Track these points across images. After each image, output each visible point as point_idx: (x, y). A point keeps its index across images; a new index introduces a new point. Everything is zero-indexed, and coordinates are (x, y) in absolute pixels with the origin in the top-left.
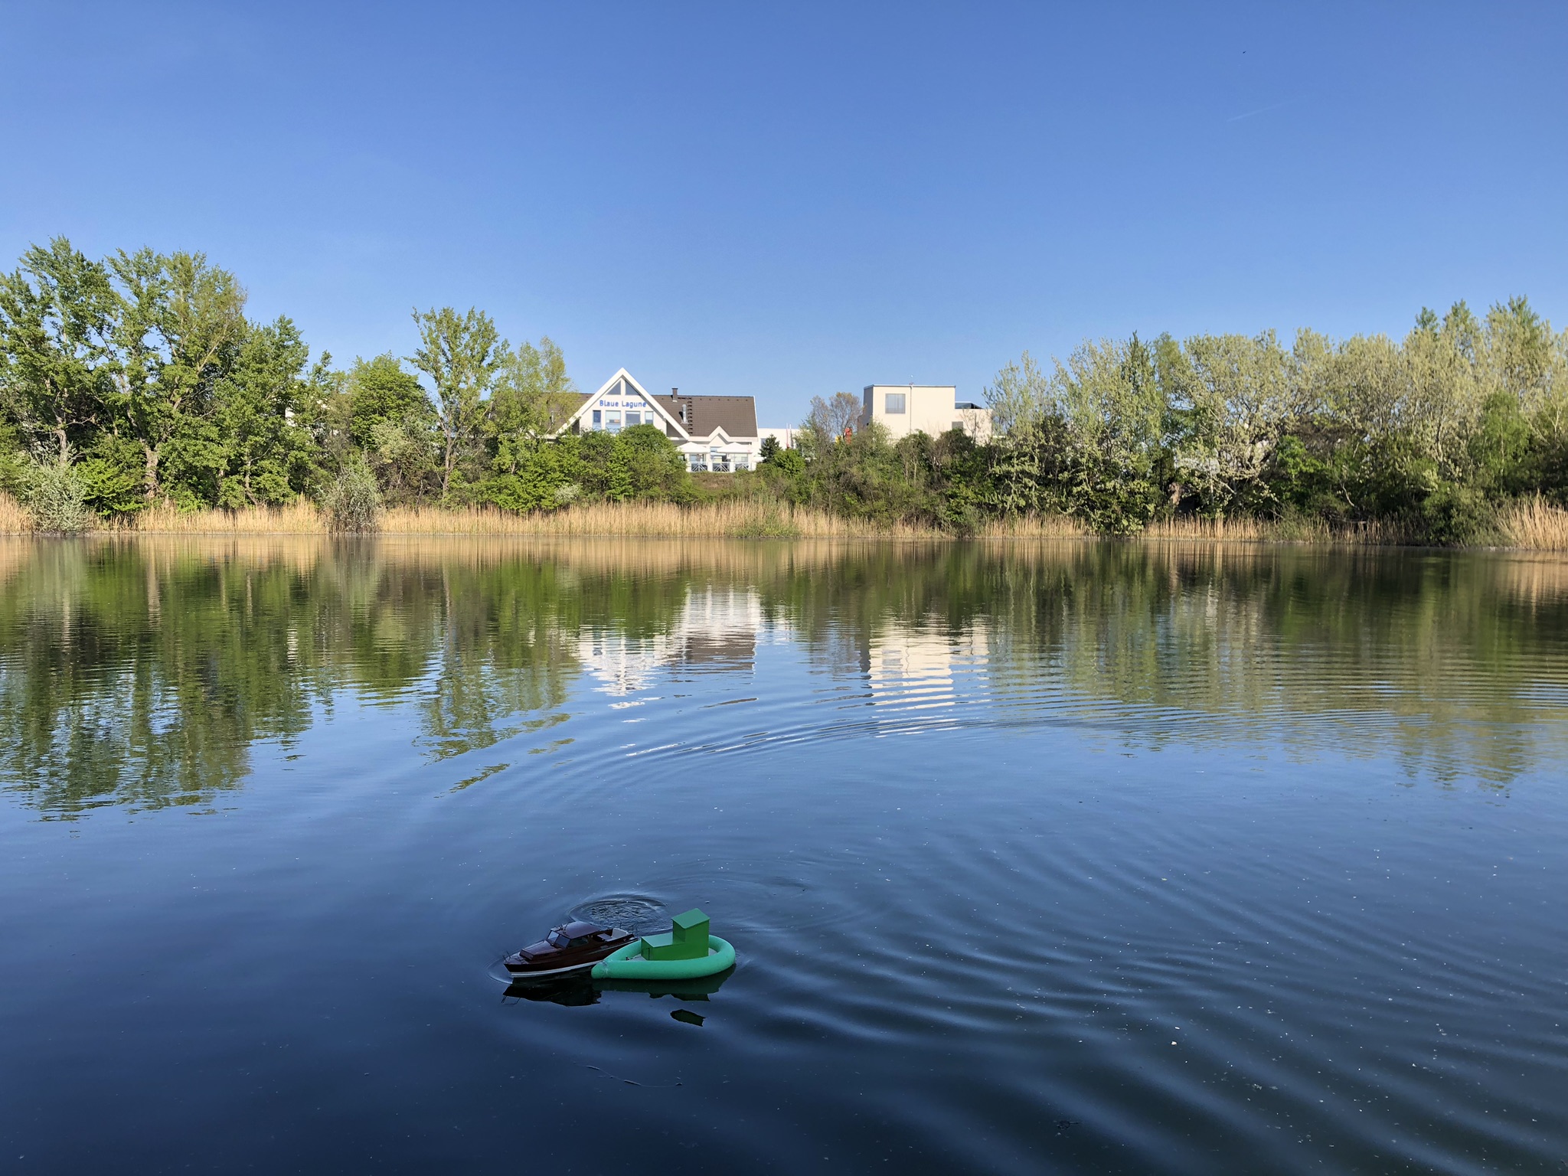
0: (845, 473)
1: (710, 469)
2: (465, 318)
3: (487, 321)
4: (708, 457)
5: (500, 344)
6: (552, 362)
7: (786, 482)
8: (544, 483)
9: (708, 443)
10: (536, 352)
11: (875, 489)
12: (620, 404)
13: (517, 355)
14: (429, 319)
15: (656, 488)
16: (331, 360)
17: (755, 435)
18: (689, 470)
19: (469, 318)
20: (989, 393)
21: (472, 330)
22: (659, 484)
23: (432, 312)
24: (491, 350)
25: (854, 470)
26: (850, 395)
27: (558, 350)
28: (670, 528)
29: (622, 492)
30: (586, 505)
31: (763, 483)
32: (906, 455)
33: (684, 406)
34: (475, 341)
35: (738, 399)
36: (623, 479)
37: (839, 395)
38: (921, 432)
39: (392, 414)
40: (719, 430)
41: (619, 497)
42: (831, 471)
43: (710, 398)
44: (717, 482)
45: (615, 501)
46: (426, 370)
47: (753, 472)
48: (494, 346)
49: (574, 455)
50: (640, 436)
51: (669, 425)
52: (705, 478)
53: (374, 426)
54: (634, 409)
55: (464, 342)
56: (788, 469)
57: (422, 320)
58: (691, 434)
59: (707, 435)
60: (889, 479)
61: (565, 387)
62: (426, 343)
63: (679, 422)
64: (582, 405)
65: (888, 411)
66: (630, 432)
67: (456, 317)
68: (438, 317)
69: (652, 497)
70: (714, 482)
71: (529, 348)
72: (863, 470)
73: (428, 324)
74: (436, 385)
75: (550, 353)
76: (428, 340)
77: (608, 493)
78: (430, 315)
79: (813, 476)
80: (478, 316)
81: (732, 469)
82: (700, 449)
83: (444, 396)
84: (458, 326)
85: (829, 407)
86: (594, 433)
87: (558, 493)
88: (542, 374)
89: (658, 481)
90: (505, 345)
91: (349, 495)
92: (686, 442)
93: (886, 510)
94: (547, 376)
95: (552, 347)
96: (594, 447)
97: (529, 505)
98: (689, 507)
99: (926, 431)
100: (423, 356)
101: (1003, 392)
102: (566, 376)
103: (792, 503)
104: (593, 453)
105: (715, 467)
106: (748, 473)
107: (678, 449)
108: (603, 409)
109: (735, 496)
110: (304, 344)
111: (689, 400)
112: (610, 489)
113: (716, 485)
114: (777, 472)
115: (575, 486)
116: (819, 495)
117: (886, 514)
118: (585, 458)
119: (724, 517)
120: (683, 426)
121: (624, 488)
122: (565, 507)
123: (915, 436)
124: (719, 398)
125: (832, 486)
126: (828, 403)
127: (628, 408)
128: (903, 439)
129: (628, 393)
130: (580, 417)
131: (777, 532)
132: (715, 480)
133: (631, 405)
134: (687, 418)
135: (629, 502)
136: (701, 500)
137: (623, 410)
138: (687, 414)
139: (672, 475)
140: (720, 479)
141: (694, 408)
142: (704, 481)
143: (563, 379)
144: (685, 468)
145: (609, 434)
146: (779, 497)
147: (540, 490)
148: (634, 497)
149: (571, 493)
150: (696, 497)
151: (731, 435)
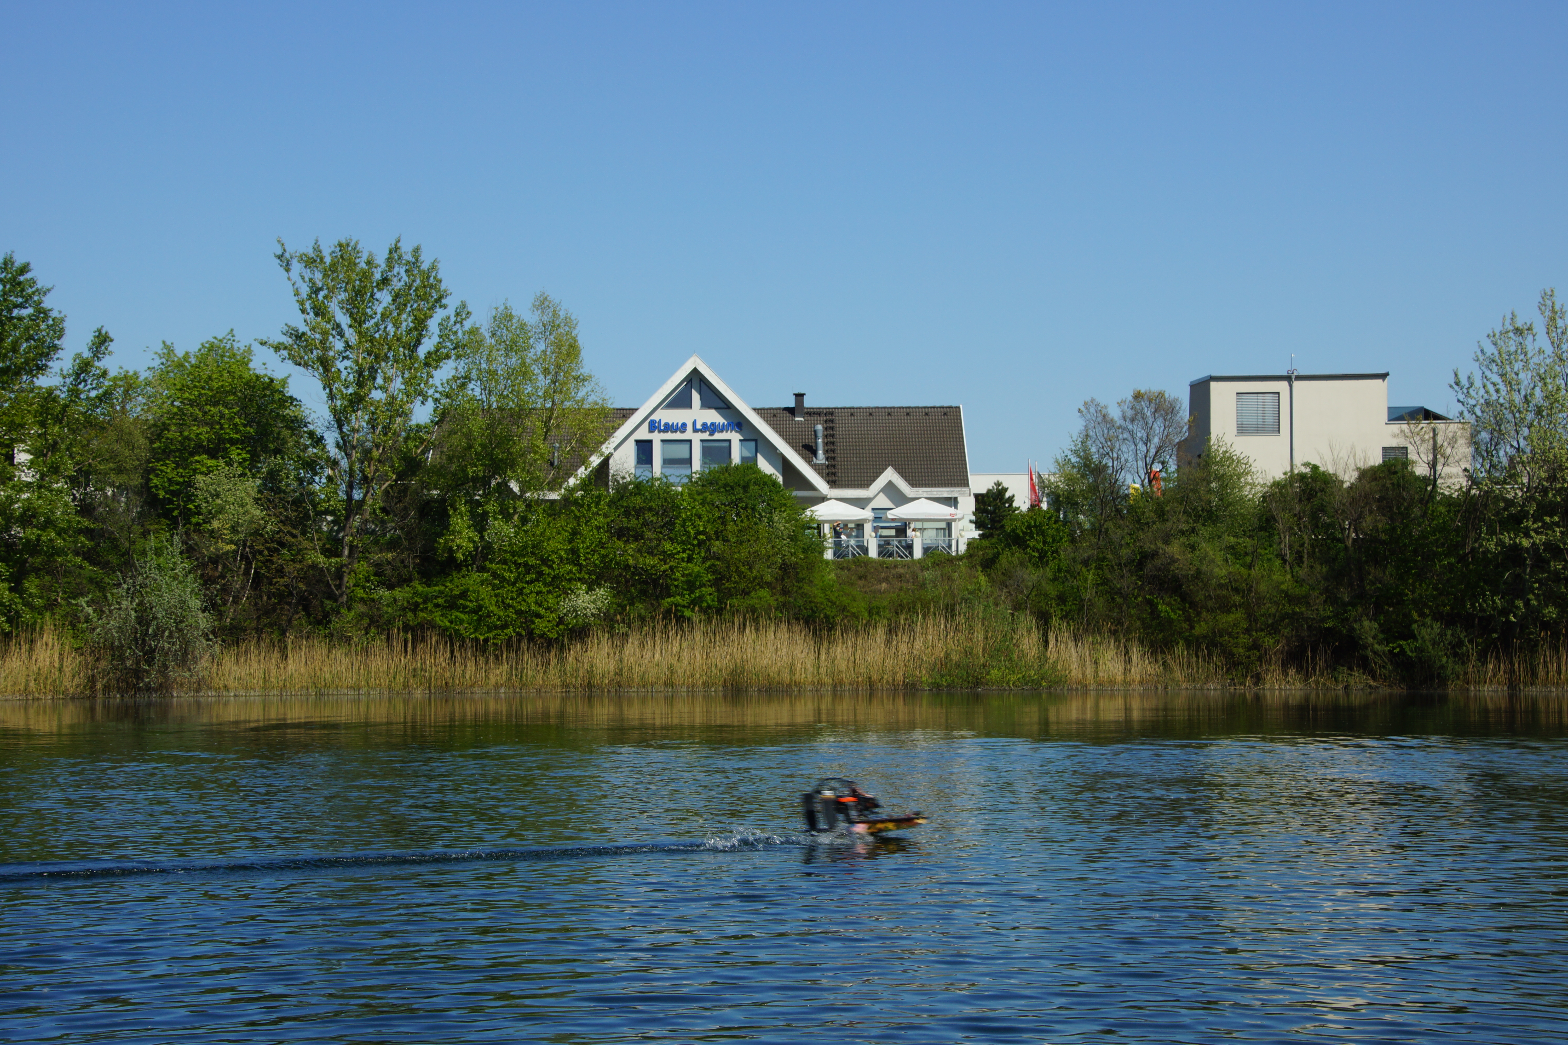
0: (1155, 554)
1: (873, 553)
2: (381, 259)
3: (425, 266)
4: (868, 528)
5: (451, 311)
6: (558, 345)
7: (1031, 576)
8: (539, 586)
9: (868, 500)
10: (523, 326)
11: (1221, 586)
12: (690, 428)
13: (485, 332)
14: (310, 262)
15: (764, 593)
16: (112, 347)
17: (964, 482)
18: (829, 555)
19: (389, 260)
20: (1464, 382)
21: (397, 285)
22: (769, 585)
23: (317, 249)
24: (433, 324)
25: (1175, 549)
26: (1161, 395)
27: (568, 321)
28: (792, 671)
29: (693, 603)
30: (623, 629)
31: (983, 579)
32: (1283, 520)
33: (819, 427)
34: (401, 308)
35: (927, 411)
36: (698, 575)
37: (1138, 396)
38: (1315, 468)
39: (235, 454)
40: (890, 475)
41: (687, 613)
42: (1125, 552)
43: (871, 412)
44: (886, 580)
45: (680, 619)
46: (306, 365)
47: (960, 558)
48: (439, 315)
49: (598, 528)
50: (729, 488)
51: (787, 467)
52: (861, 570)
53: (199, 477)
54: (717, 436)
55: (380, 310)
56: (1034, 549)
57: (297, 267)
58: (833, 483)
59: (866, 484)
60: (1250, 567)
61: (581, 394)
62: (303, 311)
63: (809, 462)
64: (616, 429)
65: (1243, 429)
66: (708, 481)
67: (365, 257)
68: (328, 260)
69: (753, 610)
70: (880, 581)
71: (509, 317)
72: (1193, 548)
73: (307, 274)
74: (324, 394)
75: (550, 327)
76: (308, 306)
77: (667, 602)
78: (311, 253)
79: (1086, 563)
80: (408, 257)
81: (918, 553)
82: (852, 513)
83: (340, 419)
84: (366, 276)
85: (1119, 422)
86: (638, 486)
87: (565, 605)
88: (536, 369)
89: (768, 578)
90: (462, 313)
91: (144, 617)
92: (823, 499)
93: (1247, 631)
94: (546, 371)
95: (555, 313)
96: (639, 512)
97: (510, 631)
98: (831, 628)
99: (1328, 466)
100: (299, 336)
101: (1496, 379)
102: (585, 371)
103: (1044, 619)
104: (633, 522)
105: (883, 549)
106: (951, 560)
107: (808, 513)
108: (657, 438)
109: (926, 606)
110: (54, 314)
111: (828, 415)
112: (670, 596)
113: (884, 585)
114: (1009, 558)
115: (601, 592)
116: (1100, 603)
117: (1243, 639)
118: (621, 533)
119: (904, 648)
120: (816, 468)
121: (697, 593)
122: (580, 633)
123: (1302, 477)
124: (889, 412)
125: (1126, 582)
126: (1115, 413)
127: (706, 436)
128: (1276, 484)
129: (705, 405)
130: (611, 454)
131: (1014, 678)
132: (883, 575)
133: (713, 428)
134: (826, 452)
135: (709, 621)
136: (855, 616)
137: (697, 439)
138: (826, 444)
139: (795, 566)
140: (893, 572)
141: (839, 432)
142: (860, 578)
143: (576, 378)
144: (821, 553)
145: (668, 485)
146: (1018, 607)
147: (531, 599)
148: (719, 611)
149: (592, 606)
150: (844, 609)
151: (913, 484)
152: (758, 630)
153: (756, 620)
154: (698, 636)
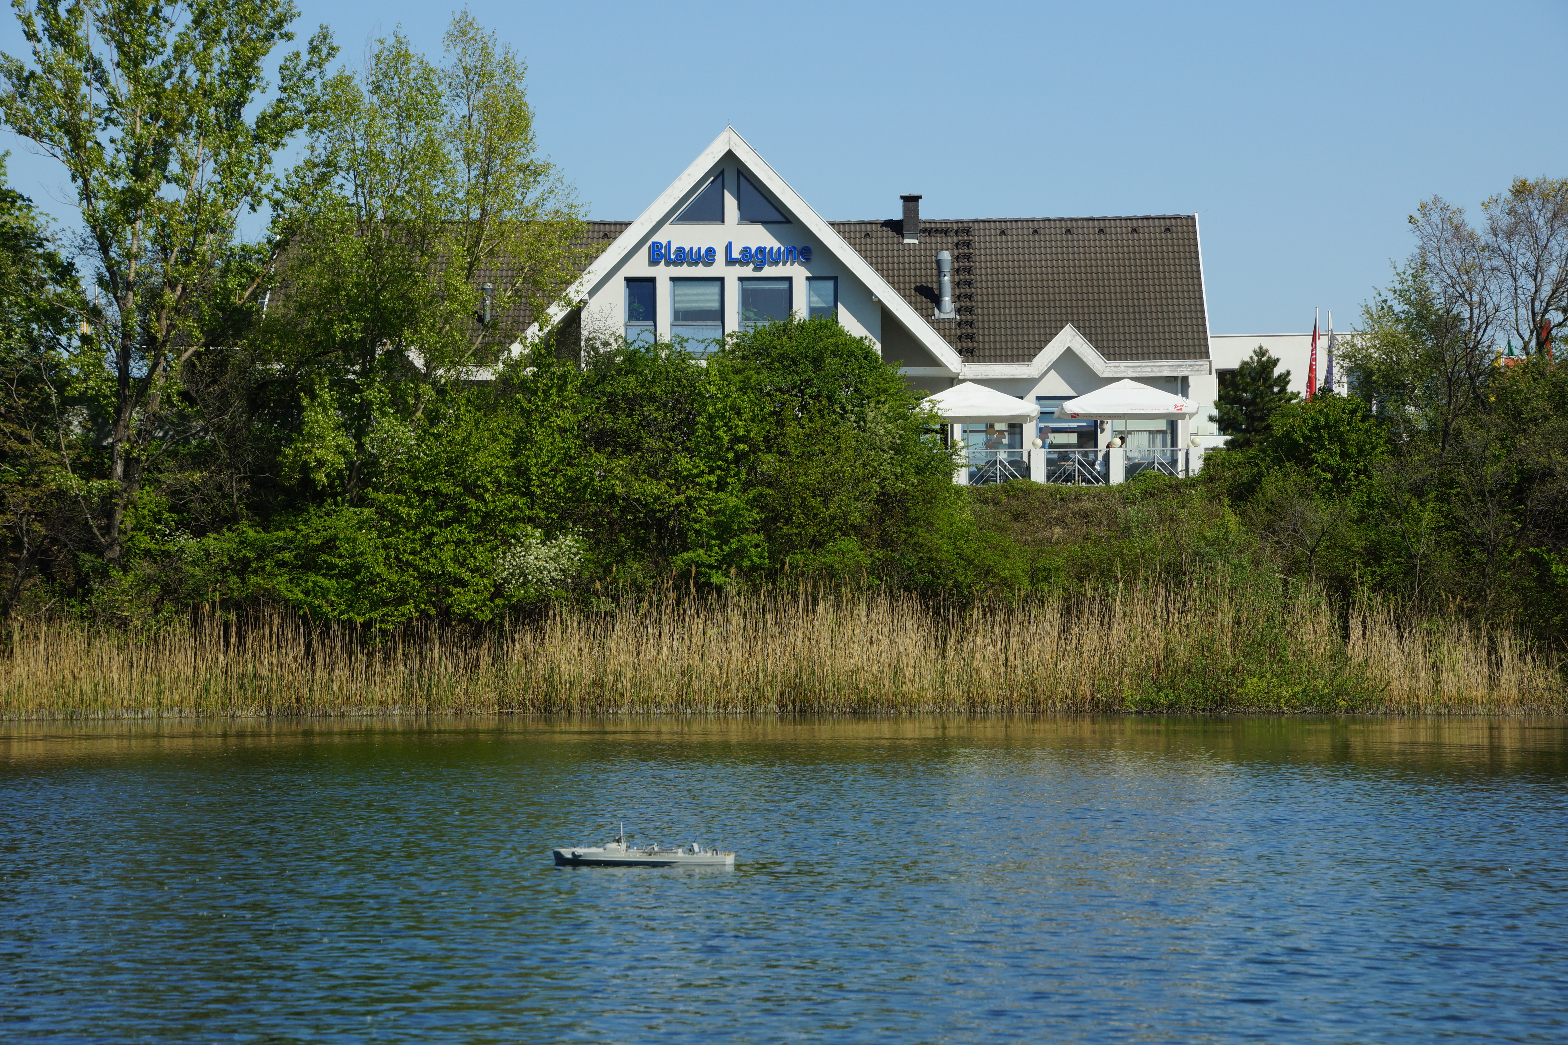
0: (1547, 474)
1: (1038, 474)
4: (1030, 431)
5: (300, 45)
6: (488, 109)
7: (1319, 513)
8: (461, 531)
9: (1031, 383)
10: (427, 73)
12: (720, 257)
13: (362, 84)
15: (849, 544)
17: (1200, 350)
18: (961, 478)
22: (857, 529)
24: (269, 67)
28: (897, 678)
29: (727, 560)
30: (606, 605)
31: (1232, 519)
33: (946, 255)
34: (210, 36)
35: (1135, 225)
36: (736, 512)
37: (1521, 190)
40: (1068, 338)
41: (717, 578)
42: (1491, 471)
43: (1038, 227)
44: (1061, 521)
45: (705, 588)
47: (1193, 483)
48: (280, 50)
49: (563, 431)
50: (789, 362)
51: (890, 326)
54: (768, 271)
55: (171, 38)
56: (1324, 466)
58: (968, 354)
59: (1027, 356)
61: (532, 196)
63: (927, 316)
64: (591, 258)
70: (1050, 524)
71: (403, 56)
74: (75, 189)
75: (478, 75)
76: (38, 26)
77: (680, 560)
79: (1418, 491)
81: (1117, 476)
82: (1003, 405)
85: (1485, 237)
86: (631, 358)
87: (506, 564)
88: (453, 151)
89: (856, 519)
90: (322, 47)
92: (952, 381)
94: (468, 157)
95: (486, 54)
96: (633, 403)
97: (409, 608)
100: (27, 83)
102: (538, 156)
104: (624, 421)
105: (1056, 468)
106: (1176, 487)
107: (926, 405)
108: (663, 273)
109: (1130, 566)
111: (961, 234)
112: (686, 549)
113: (1058, 530)
114: (1280, 482)
115: (567, 541)
116: (1445, 561)
118: (602, 440)
119: (1091, 640)
120: (939, 326)
121: (734, 543)
122: (532, 613)
124: (1069, 227)
126: (1477, 222)
127: (748, 271)
129: (747, 217)
130: (584, 303)
131: (1286, 693)
132: (1055, 513)
133: (758, 258)
134: (957, 298)
135: (755, 592)
136: (1007, 584)
137: (732, 275)
138: (957, 284)
139: (902, 498)
140: (1074, 507)
141: (980, 264)
142: (1016, 518)
143: (523, 169)
144: (949, 474)
145: (684, 357)
146: (1293, 568)
147: (447, 554)
148: (772, 575)
149: (551, 565)
150: (988, 571)
151: (1109, 354)
152: (837, 607)
153: (836, 591)
154: (735, 619)
